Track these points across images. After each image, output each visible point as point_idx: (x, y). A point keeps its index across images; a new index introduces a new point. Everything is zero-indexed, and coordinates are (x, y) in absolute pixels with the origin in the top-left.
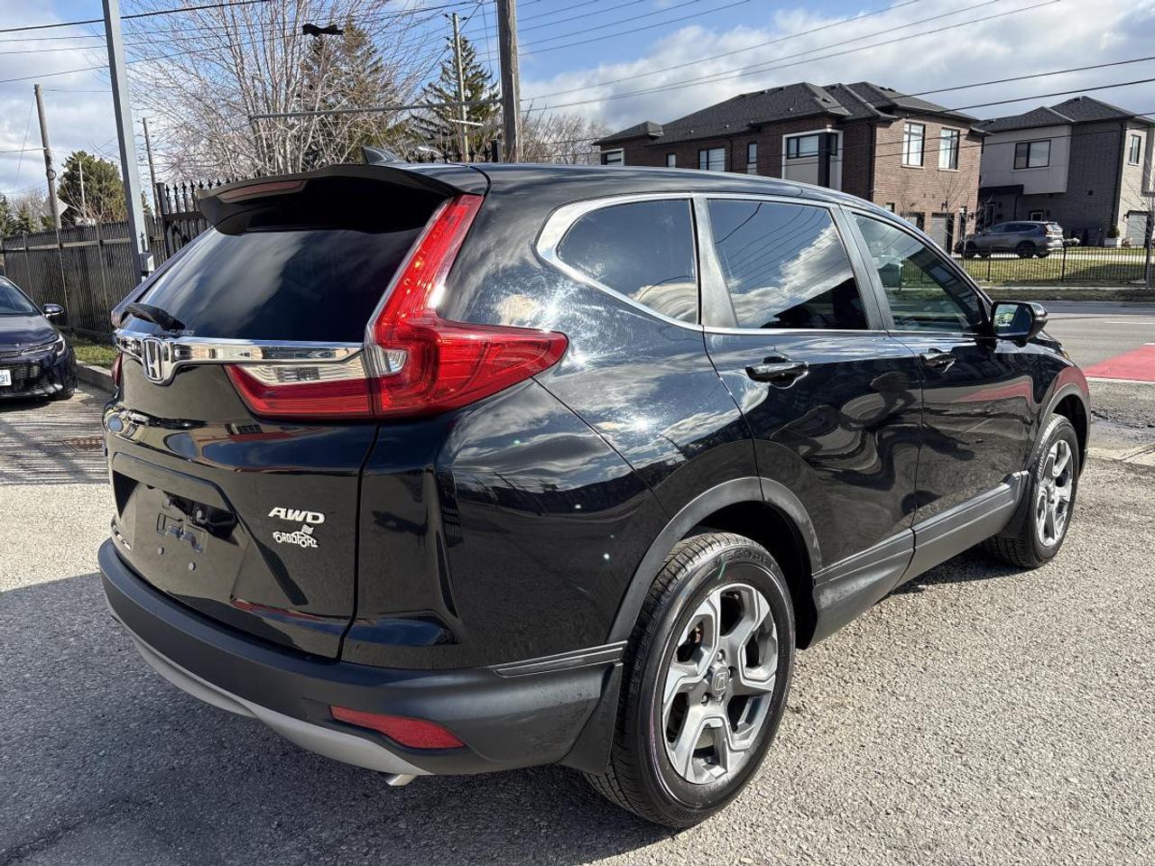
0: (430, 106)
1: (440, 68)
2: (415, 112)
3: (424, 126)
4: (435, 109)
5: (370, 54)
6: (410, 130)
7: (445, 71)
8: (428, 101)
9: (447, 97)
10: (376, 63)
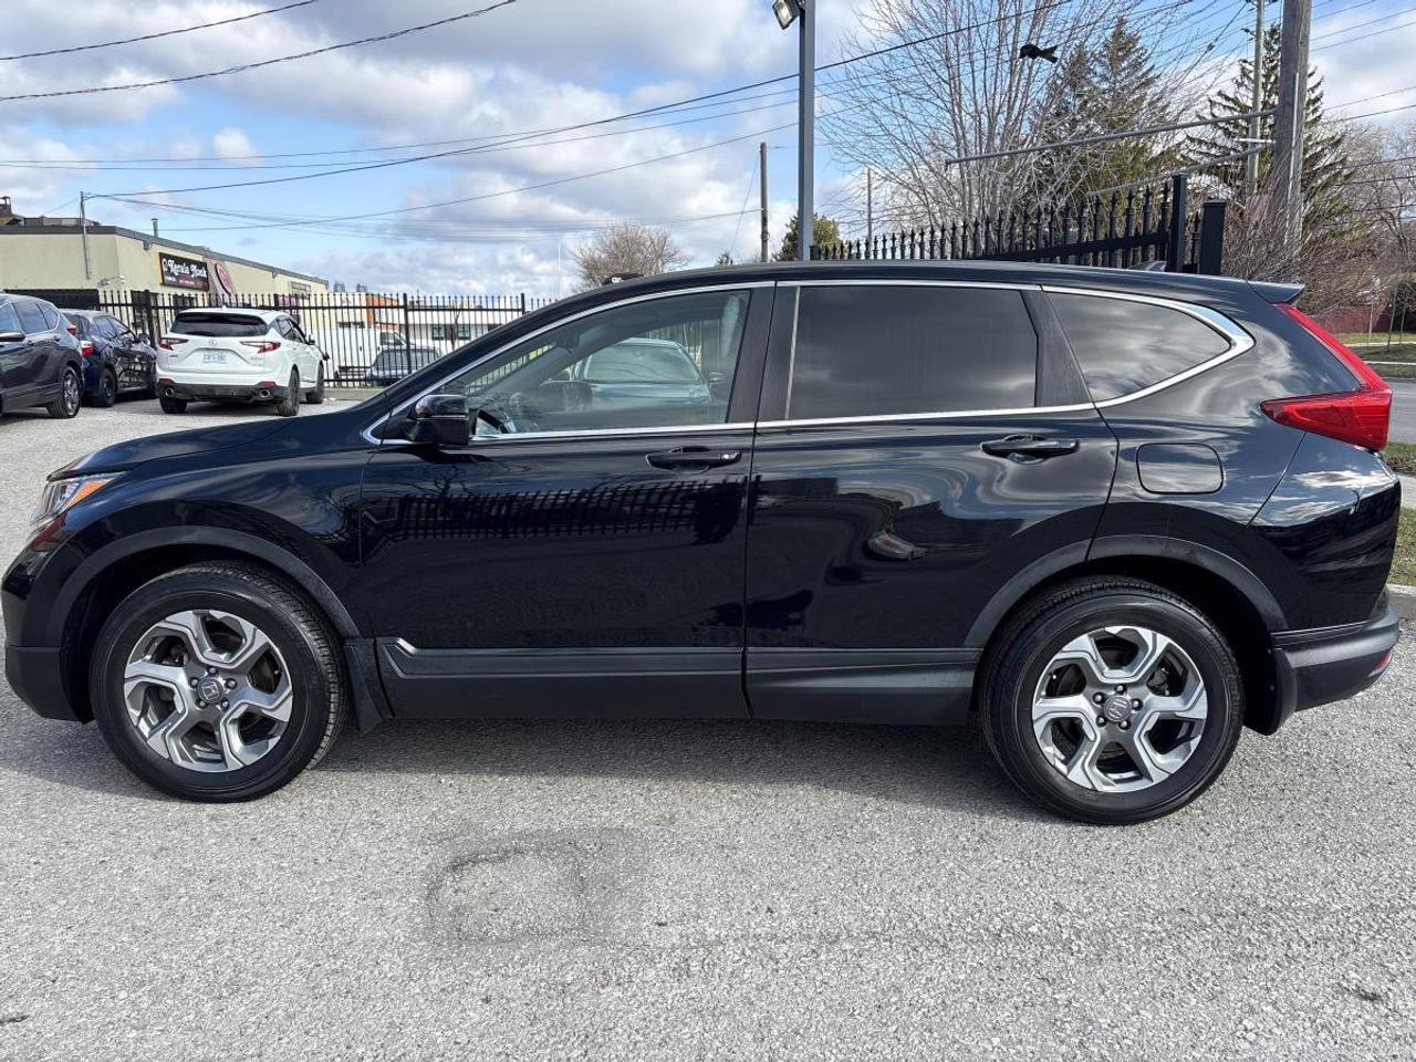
0: (1215, 123)
1: (1238, 68)
2: (1194, 132)
3: (1204, 149)
4: (1222, 125)
5: (1136, 65)
6: (1182, 156)
7: (1244, 73)
8: (1213, 115)
9: (1244, 108)
10: (1144, 75)
